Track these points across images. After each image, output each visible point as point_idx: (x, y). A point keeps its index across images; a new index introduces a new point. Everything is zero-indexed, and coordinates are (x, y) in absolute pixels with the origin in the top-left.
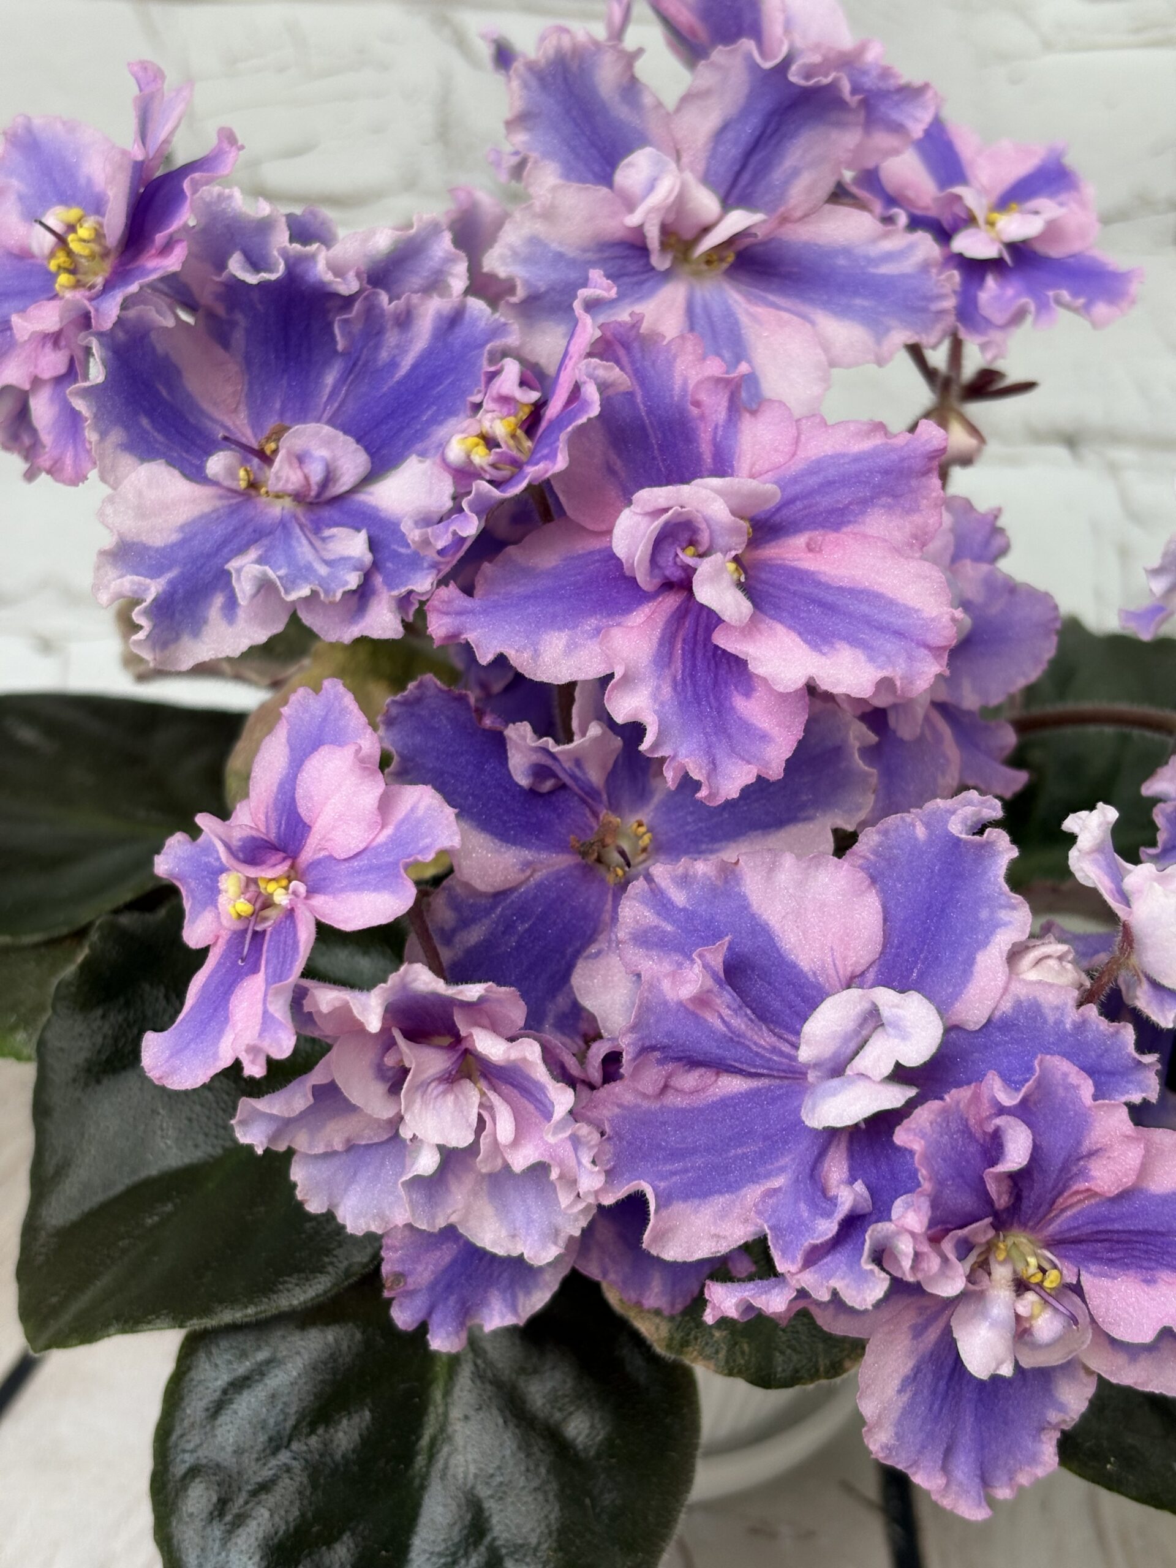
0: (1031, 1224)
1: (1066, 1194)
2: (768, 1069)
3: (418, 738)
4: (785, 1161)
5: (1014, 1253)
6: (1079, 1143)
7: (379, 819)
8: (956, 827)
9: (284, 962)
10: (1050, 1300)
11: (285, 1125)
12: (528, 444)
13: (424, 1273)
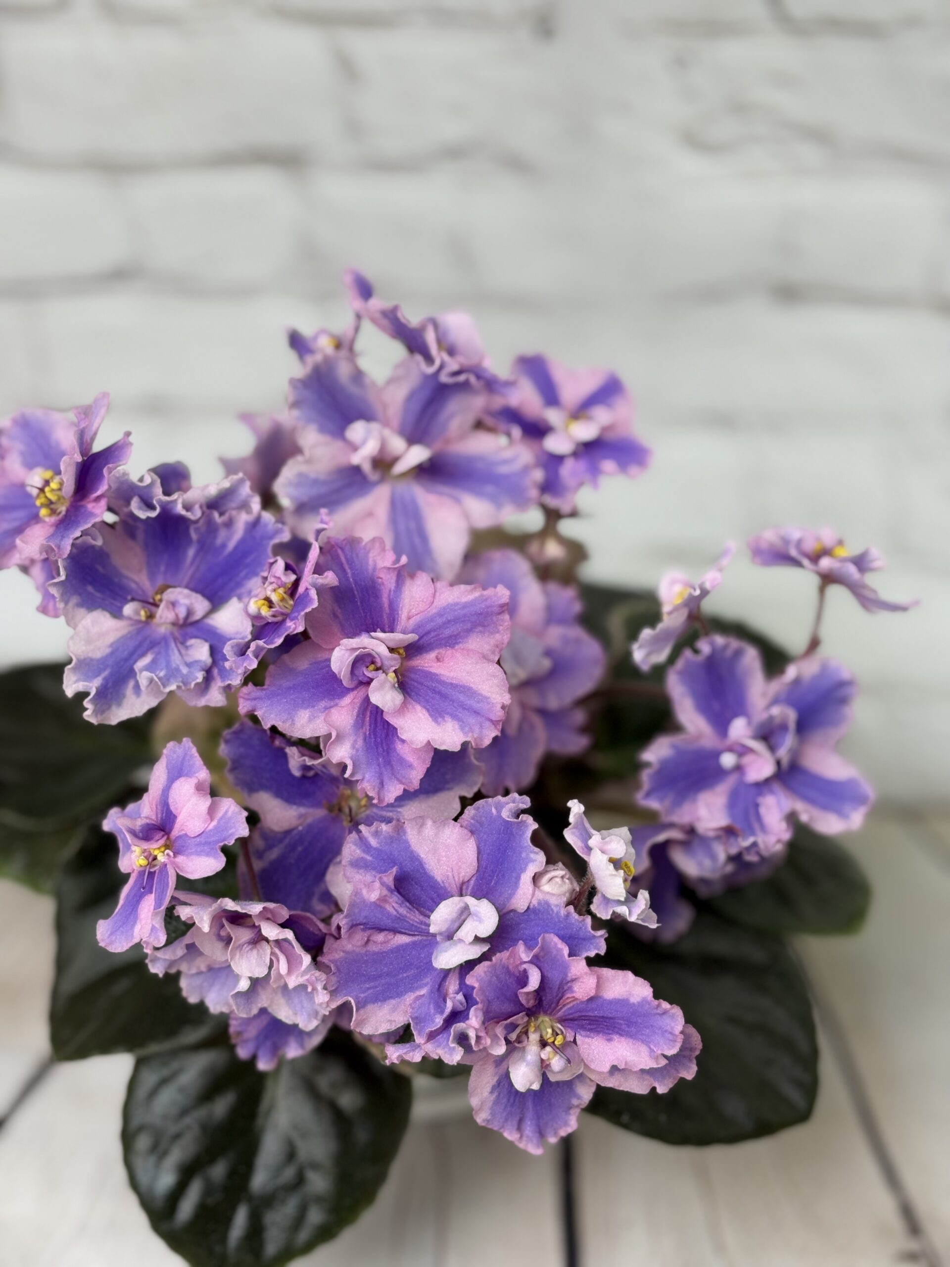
0: (548, 1012)
1: (563, 999)
2: (419, 932)
3: (242, 750)
4: (428, 980)
5: (542, 1027)
6: (566, 975)
7: (208, 817)
8: (506, 814)
9: (163, 893)
10: (558, 1051)
11: (172, 963)
12: (292, 602)
13: (252, 1032)
